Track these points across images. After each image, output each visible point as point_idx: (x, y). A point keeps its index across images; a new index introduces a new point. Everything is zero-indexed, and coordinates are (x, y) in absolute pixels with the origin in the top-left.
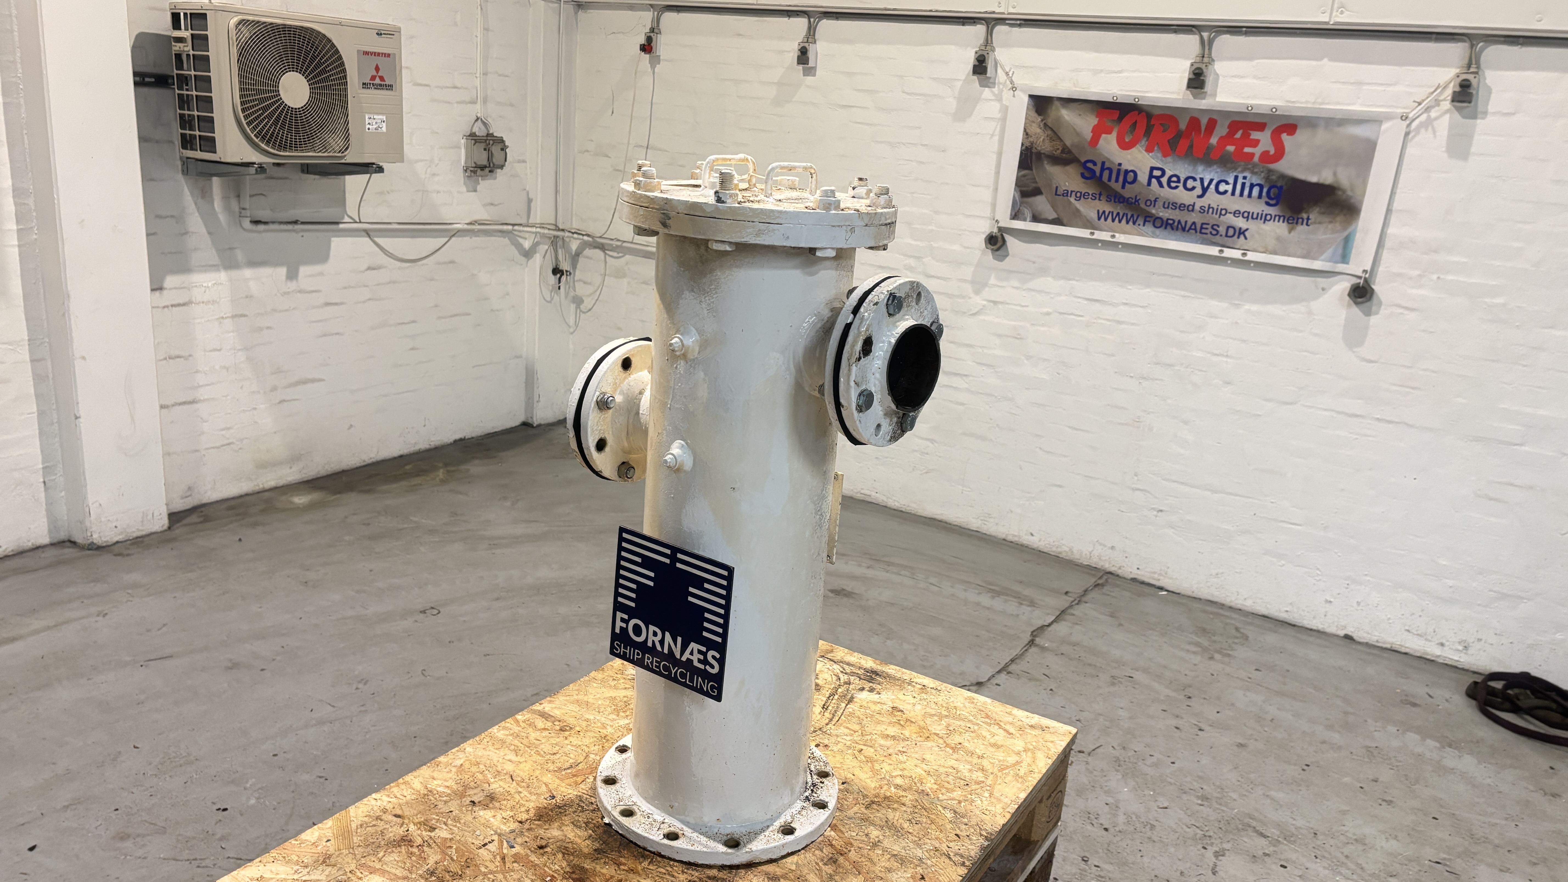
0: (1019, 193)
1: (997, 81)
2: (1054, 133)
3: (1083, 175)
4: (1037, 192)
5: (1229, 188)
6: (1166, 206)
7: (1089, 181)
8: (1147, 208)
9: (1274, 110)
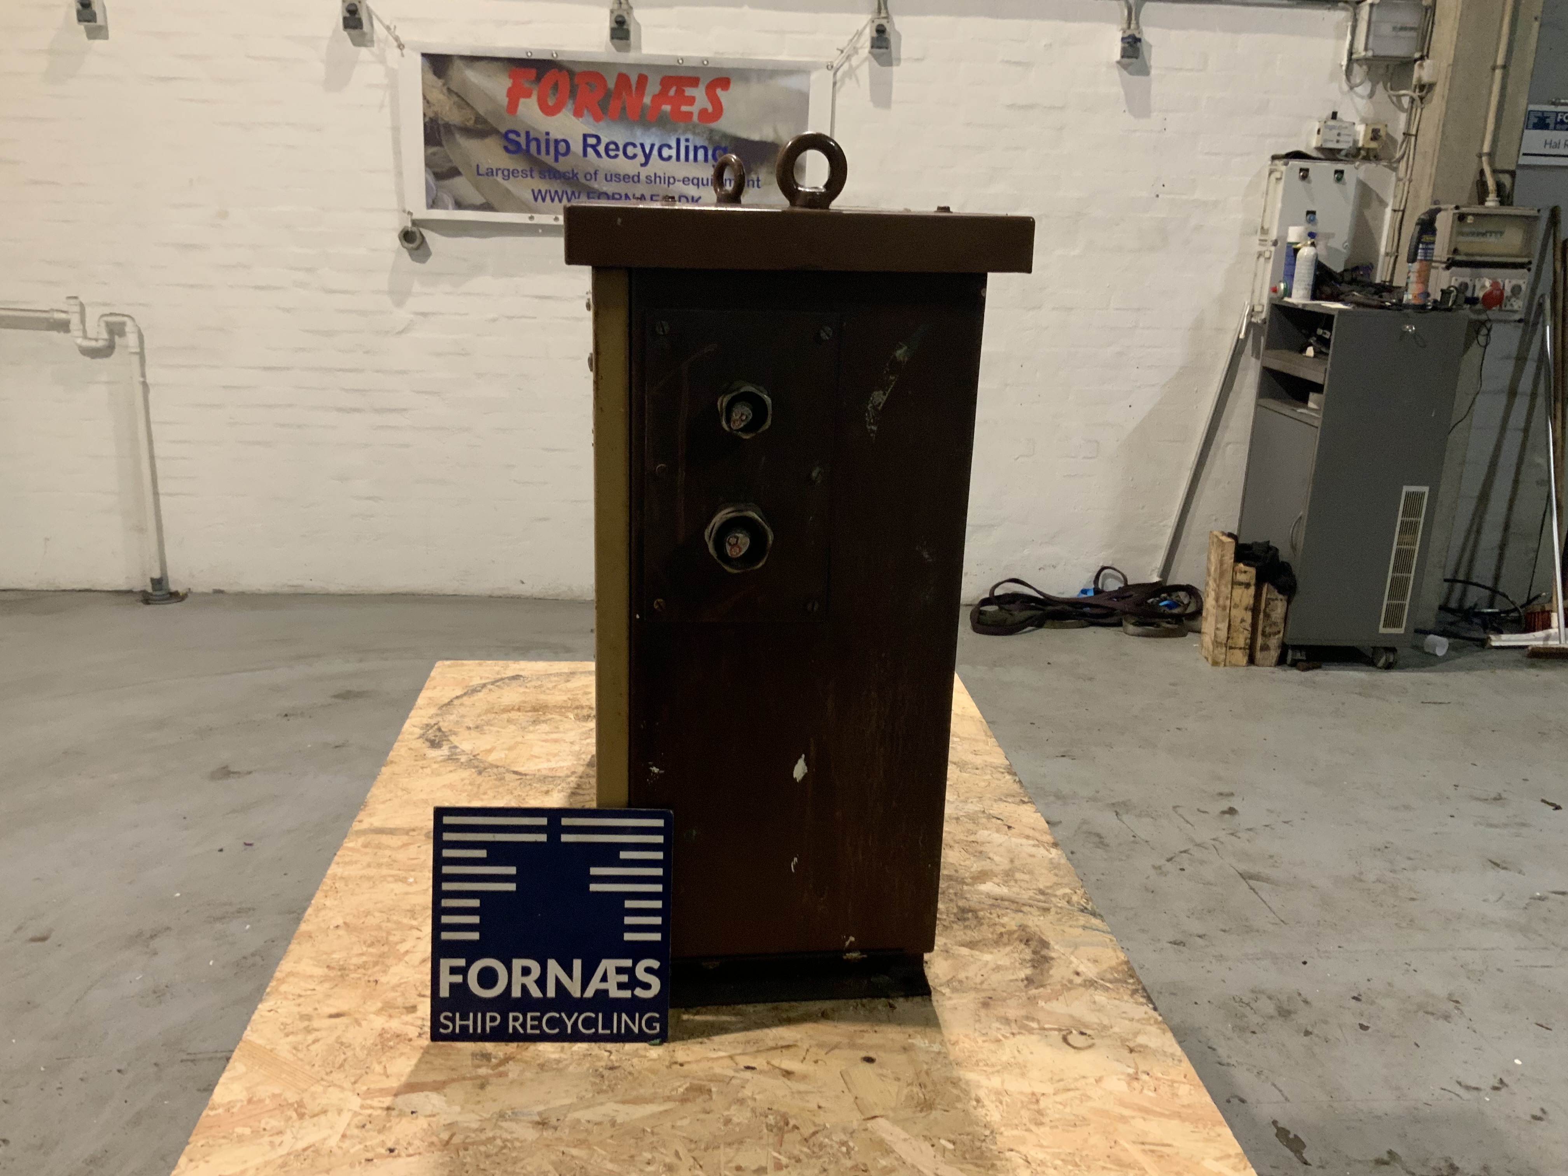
0: (432, 176)
1: (375, 38)
2: (461, 99)
3: (506, 149)
4: (454, 172)
5: (673, 153)
6: (609, 178)
7: (515, 156)
8: (588, 183)
9: (705, 63)
